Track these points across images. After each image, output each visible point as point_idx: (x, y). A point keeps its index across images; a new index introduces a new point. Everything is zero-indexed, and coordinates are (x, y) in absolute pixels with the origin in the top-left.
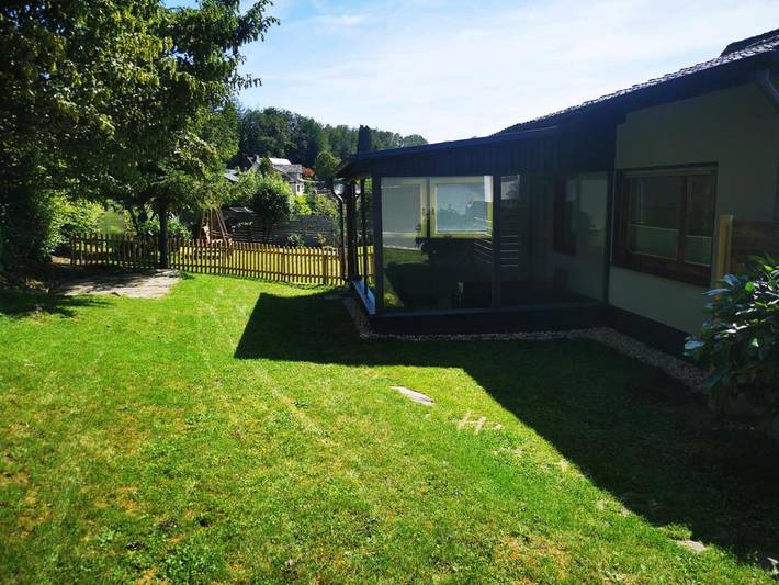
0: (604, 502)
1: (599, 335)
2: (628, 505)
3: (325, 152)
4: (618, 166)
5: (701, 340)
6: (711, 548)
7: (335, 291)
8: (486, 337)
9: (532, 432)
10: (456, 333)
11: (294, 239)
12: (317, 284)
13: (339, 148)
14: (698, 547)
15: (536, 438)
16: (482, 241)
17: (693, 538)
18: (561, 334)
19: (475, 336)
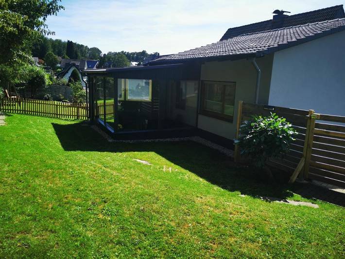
0: (216, 188)
1: (195, 139)
2: (223, 188)
3: (50, 52)
4: (202, 79)
5: (238, 140)
6: (246, 196)
7: (84, 122)
8: (157, 140)
9: (188, 171)
10: (145, 139)
11: (48, 96)
12: (74, 119)
13: (57, 50)
14: (243, 196)
15: (190, 173)
16: (147, 103)
17: (242, 194)
18: (182, 139)
19: (153, 140)
